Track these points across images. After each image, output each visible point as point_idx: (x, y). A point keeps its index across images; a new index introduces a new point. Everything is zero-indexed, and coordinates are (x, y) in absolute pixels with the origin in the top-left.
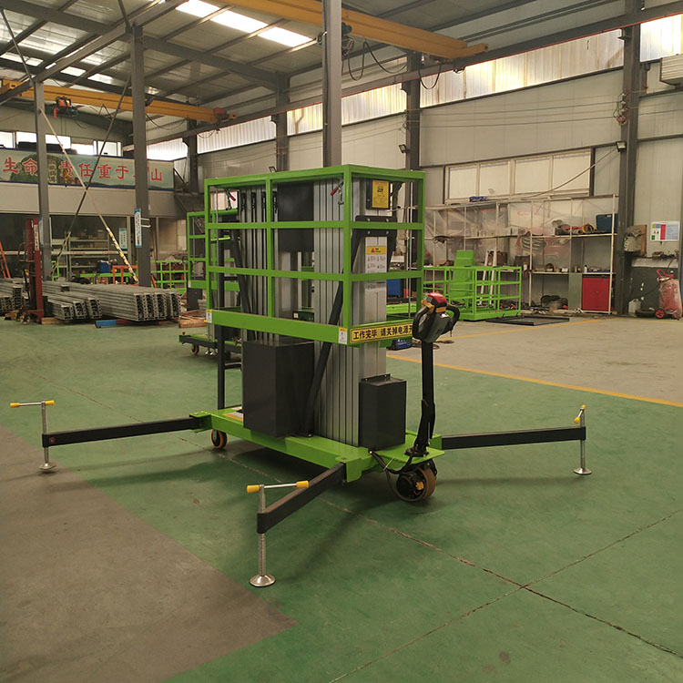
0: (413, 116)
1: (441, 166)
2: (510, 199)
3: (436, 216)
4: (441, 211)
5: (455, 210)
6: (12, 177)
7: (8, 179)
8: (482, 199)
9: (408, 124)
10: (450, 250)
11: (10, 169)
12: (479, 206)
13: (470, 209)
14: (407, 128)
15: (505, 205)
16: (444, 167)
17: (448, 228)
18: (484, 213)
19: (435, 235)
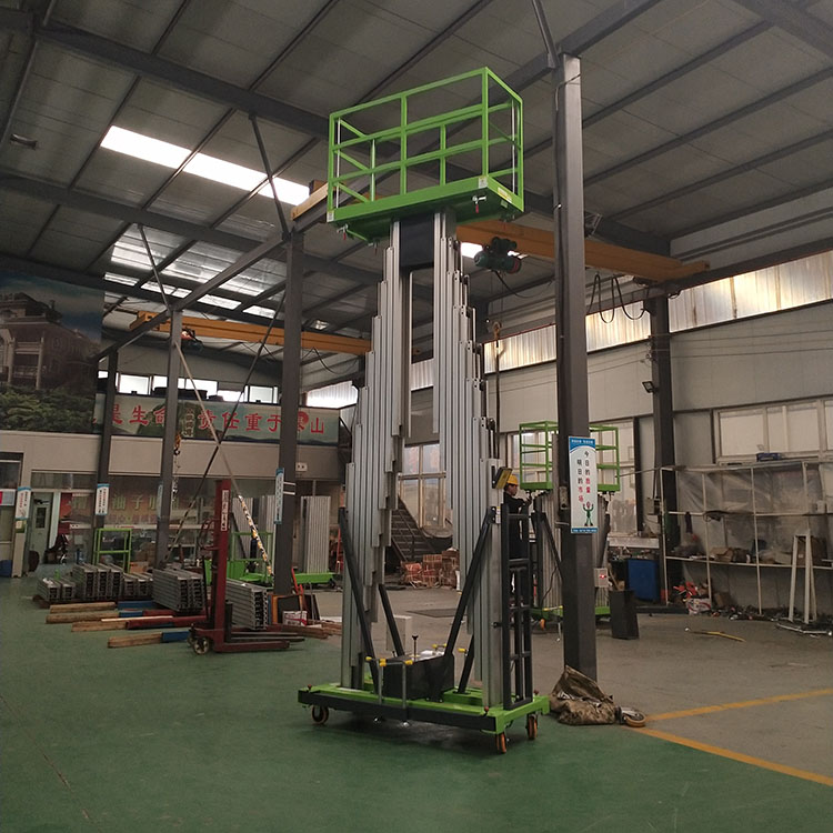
0: (661, 345)
1: (706, 410)
2: (822, 456)
3: (705, 482)
4: (711, 475)
5: (734, 473)
6: (139, 430)
7: (134, 433)
8: (776, 457)
9: (653, 354)
10: (729, 532)
11: (138, 420)
12: (772, 468)
13: (758, 472)
14: (653, 360)
15: (814, 467)
16: (710, 412)
17: (724, 500)
18: (781, 477)
19: (706, 509)
